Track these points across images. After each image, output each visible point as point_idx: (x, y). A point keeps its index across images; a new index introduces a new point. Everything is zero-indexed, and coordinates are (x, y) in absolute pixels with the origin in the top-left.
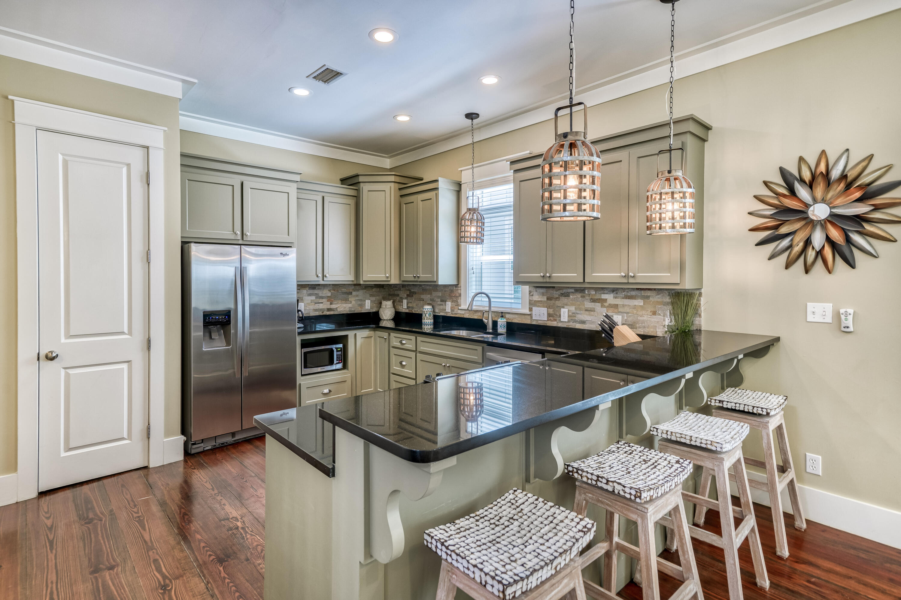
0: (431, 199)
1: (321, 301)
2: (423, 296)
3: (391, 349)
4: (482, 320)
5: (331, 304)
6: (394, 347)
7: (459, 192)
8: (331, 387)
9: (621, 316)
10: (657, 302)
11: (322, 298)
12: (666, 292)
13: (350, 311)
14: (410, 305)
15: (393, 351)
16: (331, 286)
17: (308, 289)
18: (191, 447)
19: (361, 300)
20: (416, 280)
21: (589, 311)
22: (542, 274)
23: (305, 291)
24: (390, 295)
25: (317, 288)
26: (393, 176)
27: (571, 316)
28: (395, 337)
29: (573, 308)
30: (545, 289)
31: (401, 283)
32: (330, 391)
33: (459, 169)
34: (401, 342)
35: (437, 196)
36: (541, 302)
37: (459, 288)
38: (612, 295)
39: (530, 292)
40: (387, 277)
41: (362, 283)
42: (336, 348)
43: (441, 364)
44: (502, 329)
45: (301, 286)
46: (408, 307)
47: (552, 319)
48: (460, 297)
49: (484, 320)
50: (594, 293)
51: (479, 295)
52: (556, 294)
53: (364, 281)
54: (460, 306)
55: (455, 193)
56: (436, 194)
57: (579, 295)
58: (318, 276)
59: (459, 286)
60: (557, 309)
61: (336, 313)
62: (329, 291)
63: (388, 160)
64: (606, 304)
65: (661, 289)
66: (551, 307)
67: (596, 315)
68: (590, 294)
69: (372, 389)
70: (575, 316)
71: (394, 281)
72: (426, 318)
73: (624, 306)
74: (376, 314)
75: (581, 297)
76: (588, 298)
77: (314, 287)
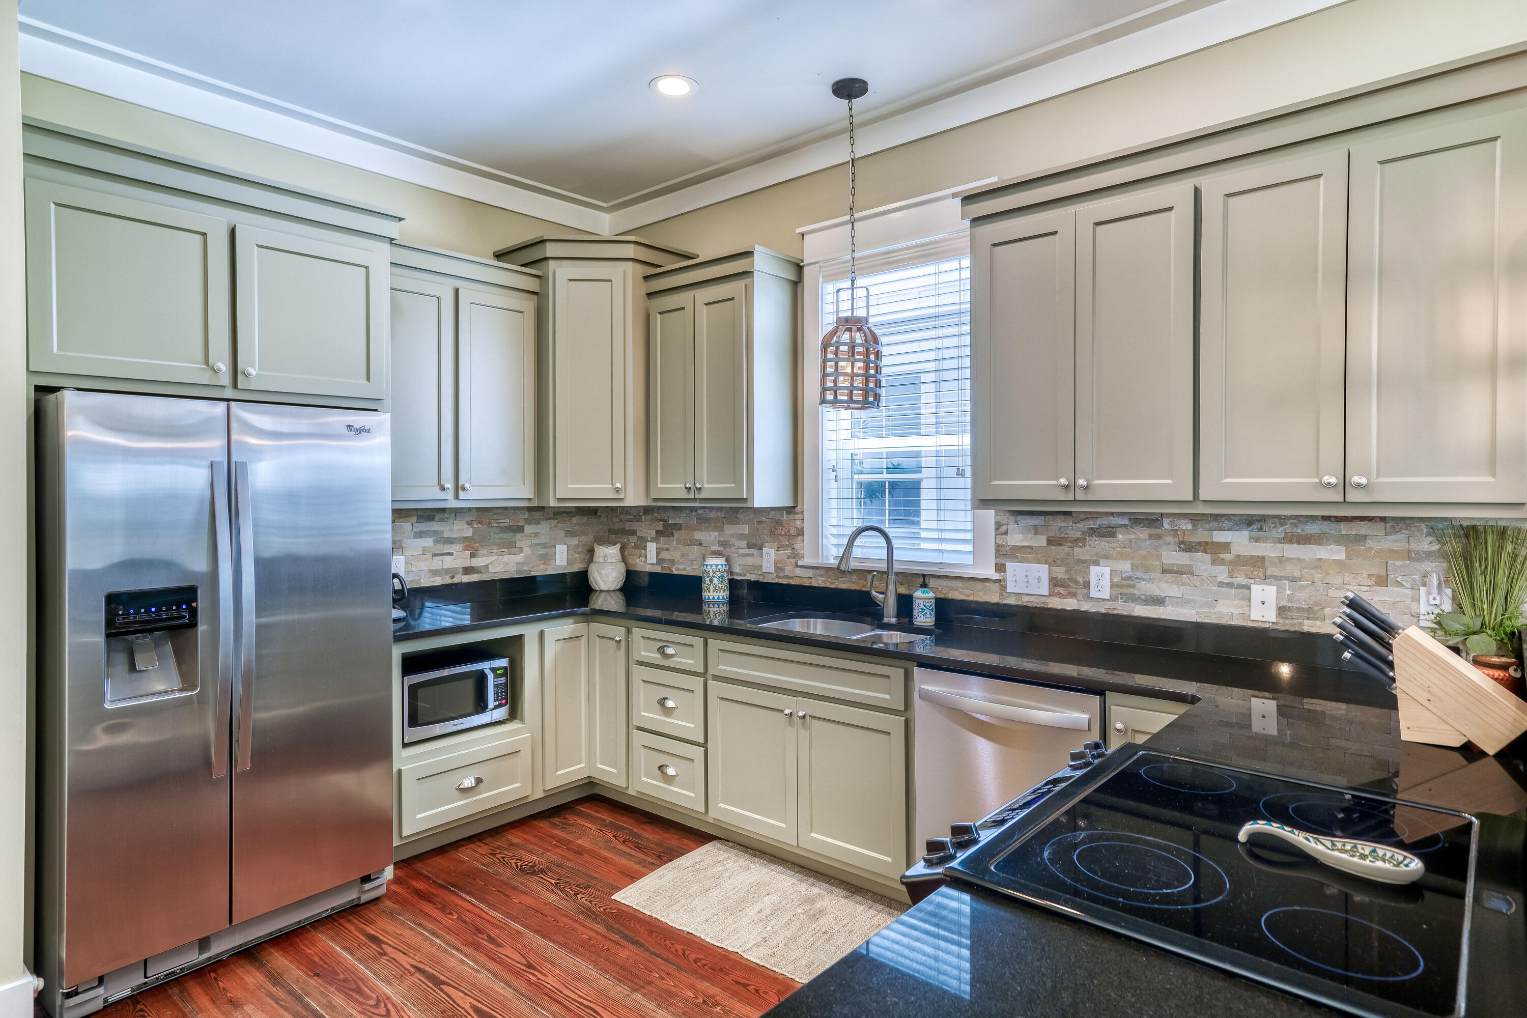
0: (733, 299)
1: (447, 550)
2: (698, 535)
3: (635, 668)
4: (869, 593)
5: (473, 556)
6: (640, 663)
7: (796, 284)
8: (479, 771)
9: (1274, 588)
10: (1391, 551)
11: (450, 541)
12: (1423, 527)
13: (518, 572)
14: (665, 555)
15: (638, 673)
16: (474, 511)
17: (414, 519)
18: (63, 1003)
19: (544, 545)
20: (692, 496)
21: (1176, 572)
22: (1063, 481)
23: (406, 526)
24: (610, 531)
25: (437, 519)
26: (632, 246)
27: (1122, 587)
28: (644, 638)
29: (1125, 567)
30: (1042, 518)
31: (651, 503)
32: (479, 781)
33: (799, 230)
34: (661, 650)
35: (748, 291)
36: (1029, 550)
37: (797, 516)
38: (1245, 533)
39: (998, 525)
40: (618, 490)
41: (553, 503)
42: (494, 670)
43: (782, 711)
44: (924, 617)
45: (400, 514)
46: (660, 561)
47: (1062, 591)
48: (799, 538)
49: (874, 593)
50: (1190, 527)
51: (863, 534)
52: (1074, 530)
53: (560, 500)
54: (802, 558)
55: (787, 287)
56: (746, 286)
57: (1142, 534)
58: (443, 489)
59: (798, 509)
60: (1077, 568)
61: (485, 577)
62: (468, 523)
63: (606, 218)
64: (1227, 557)
65: (1403, 519)
66: (1059, 562)
67: (1198, 584)
68: (1176, 531)
69: (583, 765)
70: (1134, 586)
71: (634, 498)
72: (712, 588)
73: (1282, 560)
74: (582, 577)
75: (1151, 537)
76: (1169, 539)
77: (429, 515)
